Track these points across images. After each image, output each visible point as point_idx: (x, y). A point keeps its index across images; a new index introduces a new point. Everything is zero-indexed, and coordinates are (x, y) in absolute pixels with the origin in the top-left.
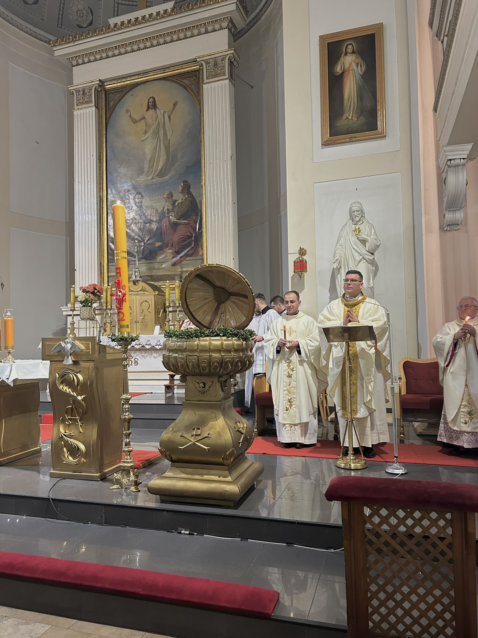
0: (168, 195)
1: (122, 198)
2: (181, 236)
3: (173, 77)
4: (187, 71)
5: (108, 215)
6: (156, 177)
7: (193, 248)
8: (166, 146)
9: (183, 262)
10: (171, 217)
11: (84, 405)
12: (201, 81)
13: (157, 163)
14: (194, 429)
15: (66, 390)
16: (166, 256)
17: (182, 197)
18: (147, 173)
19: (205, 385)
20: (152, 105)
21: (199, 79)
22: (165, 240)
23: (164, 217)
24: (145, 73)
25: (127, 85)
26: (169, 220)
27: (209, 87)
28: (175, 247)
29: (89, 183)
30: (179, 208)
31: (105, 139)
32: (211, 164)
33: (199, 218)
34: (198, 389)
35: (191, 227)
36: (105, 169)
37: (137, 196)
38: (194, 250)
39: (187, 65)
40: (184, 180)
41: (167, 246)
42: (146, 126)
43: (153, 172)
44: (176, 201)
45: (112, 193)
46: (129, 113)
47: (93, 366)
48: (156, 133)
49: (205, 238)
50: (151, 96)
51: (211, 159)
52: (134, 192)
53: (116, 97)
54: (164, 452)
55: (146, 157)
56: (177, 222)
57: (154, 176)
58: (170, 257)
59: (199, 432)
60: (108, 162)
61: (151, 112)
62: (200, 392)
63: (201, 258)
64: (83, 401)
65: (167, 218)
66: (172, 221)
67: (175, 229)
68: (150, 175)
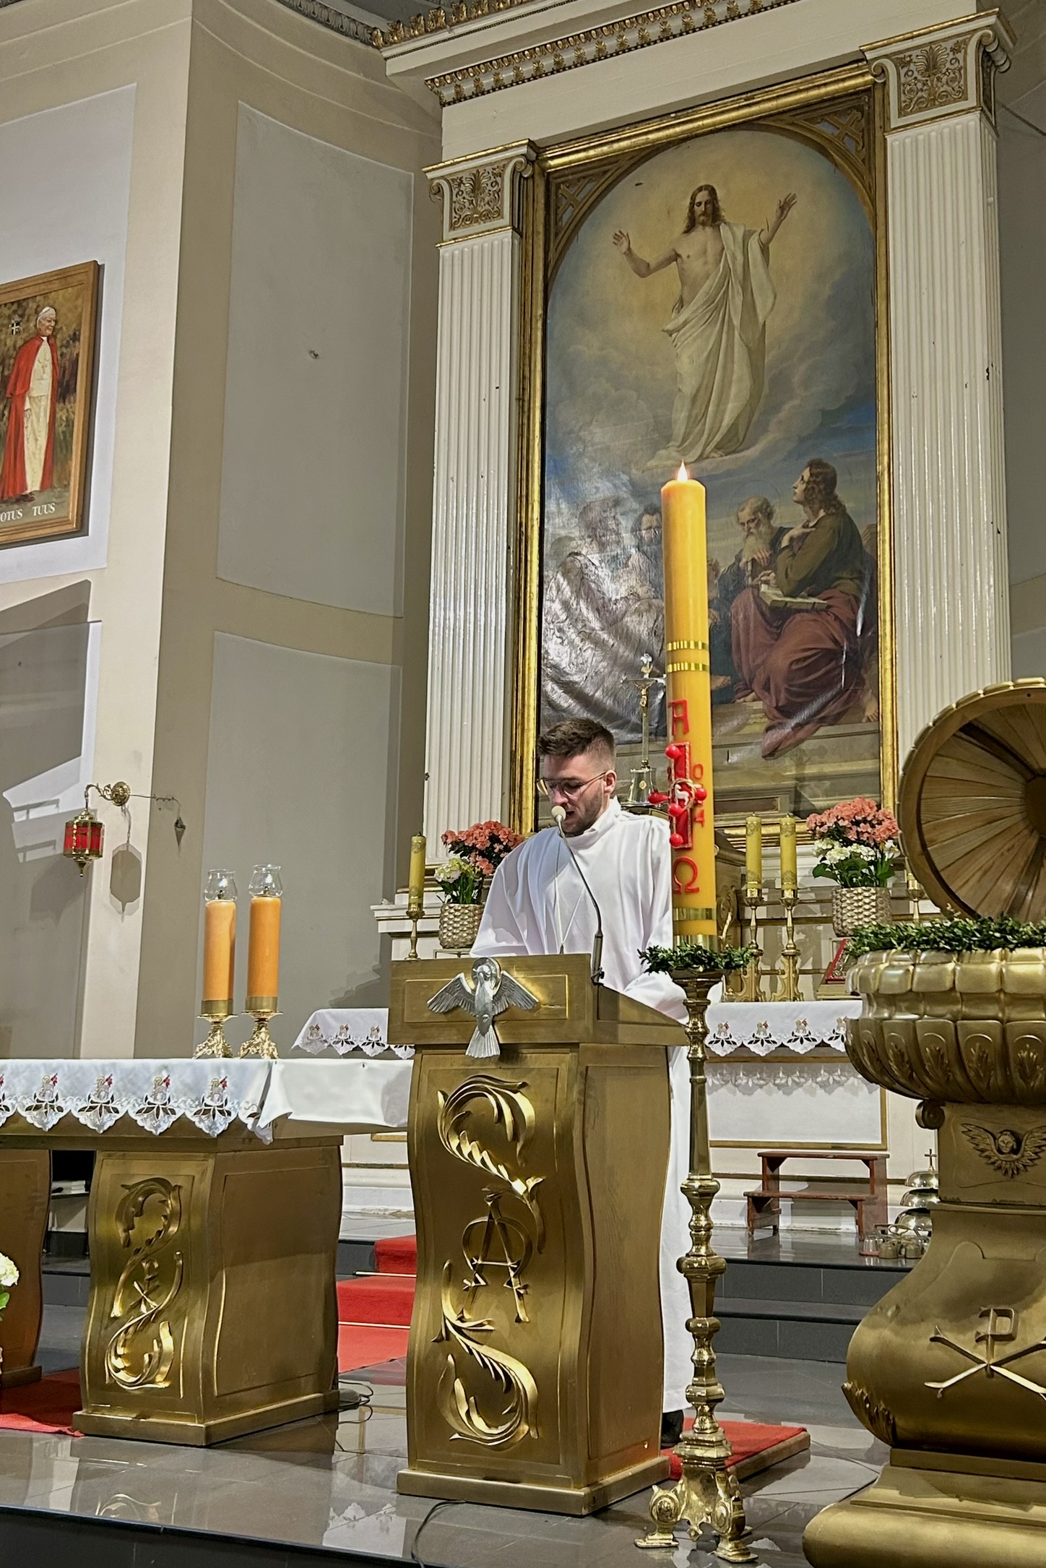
0: (754, 513)
1: (594, 529)
2: (795, 652)
3: (778, 117)
4: (827, 94)
5: (545, 586)
6: (713, 454)
7: (841, 693)
8: (751, 345)
9: (804, 746)
10: (764, 588)
11: (536, 1214)
12: (878, 123)
13: (718, 405)
14: (985, 1314)
15: (470, 1154)
16: (745, 724)
17: (805, 517)
18: (684, 441)
19: (1019, 1141)
20: (704, 213)
21: (870, 120)
22: (740, 667)
23: (740, 587)
24: (684, 110)
25: (622, 154)
26: (758, 599)
27: (908, 141)
28: (778, 692)
29: (483, 481)
30: (794, 555)
31: (539, 334)
32: (914, 401)
33: (866, 588)
34: (989, 1157)
35: (836, 618)
36: (537, 433)
37: (646, 518)
38: (847, 702)
39: (831, 75)
40: (814, 456)
41: (748, 688)
42: (683, 283)
43: (705, 436)
44: (782, 531)
45: (560, 513)
46: (625, 245)
47: (574, 1068)
48: (718, 304)
49: (888, 657)
50: (702, 183)
51: (914, 383)
52: (635, 505)
53: (581, 195)
54: (867, 1401)
55: (680, 387)
56: (786, 603)
57: (709, 449)
58: (759, 728)
59: (1004, 1326)
60: (548, 409)
61: (702, 235)
62: (1000, 1168)
63: (870, 727)
64: (531, 1201)
65: (747, 596)
66: (769, 602)
67: (777, 628)
68: (692, 446)
